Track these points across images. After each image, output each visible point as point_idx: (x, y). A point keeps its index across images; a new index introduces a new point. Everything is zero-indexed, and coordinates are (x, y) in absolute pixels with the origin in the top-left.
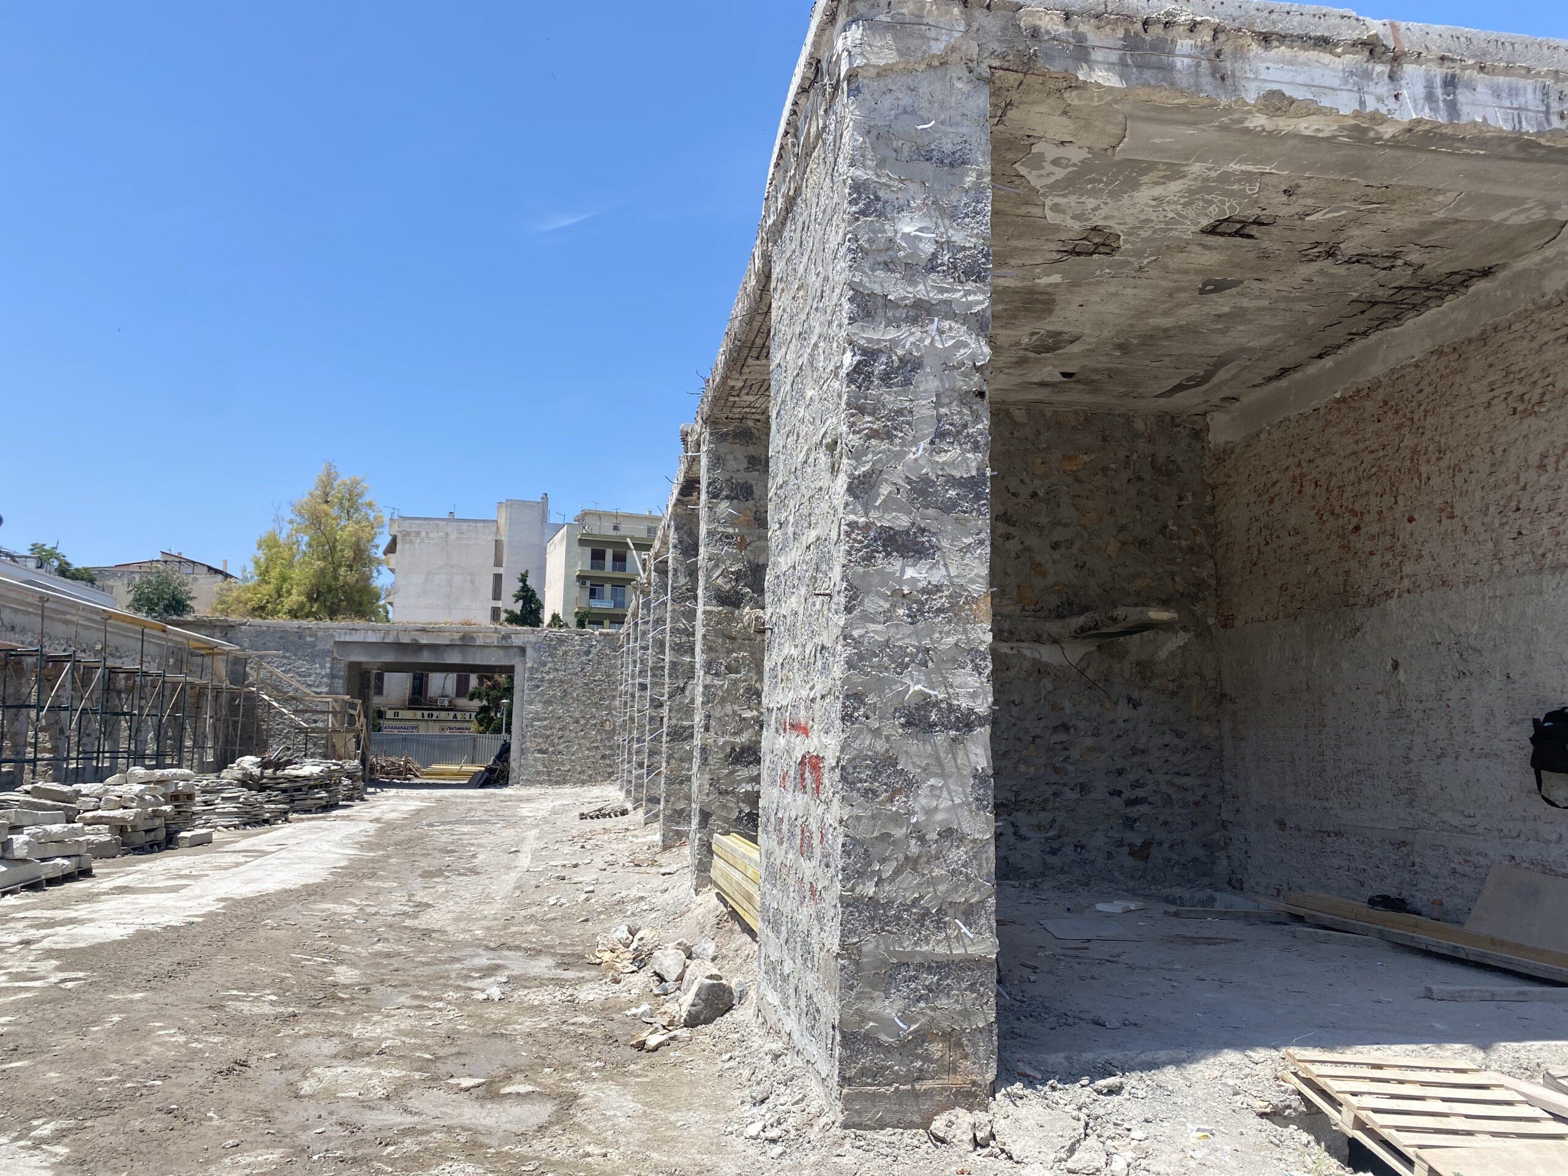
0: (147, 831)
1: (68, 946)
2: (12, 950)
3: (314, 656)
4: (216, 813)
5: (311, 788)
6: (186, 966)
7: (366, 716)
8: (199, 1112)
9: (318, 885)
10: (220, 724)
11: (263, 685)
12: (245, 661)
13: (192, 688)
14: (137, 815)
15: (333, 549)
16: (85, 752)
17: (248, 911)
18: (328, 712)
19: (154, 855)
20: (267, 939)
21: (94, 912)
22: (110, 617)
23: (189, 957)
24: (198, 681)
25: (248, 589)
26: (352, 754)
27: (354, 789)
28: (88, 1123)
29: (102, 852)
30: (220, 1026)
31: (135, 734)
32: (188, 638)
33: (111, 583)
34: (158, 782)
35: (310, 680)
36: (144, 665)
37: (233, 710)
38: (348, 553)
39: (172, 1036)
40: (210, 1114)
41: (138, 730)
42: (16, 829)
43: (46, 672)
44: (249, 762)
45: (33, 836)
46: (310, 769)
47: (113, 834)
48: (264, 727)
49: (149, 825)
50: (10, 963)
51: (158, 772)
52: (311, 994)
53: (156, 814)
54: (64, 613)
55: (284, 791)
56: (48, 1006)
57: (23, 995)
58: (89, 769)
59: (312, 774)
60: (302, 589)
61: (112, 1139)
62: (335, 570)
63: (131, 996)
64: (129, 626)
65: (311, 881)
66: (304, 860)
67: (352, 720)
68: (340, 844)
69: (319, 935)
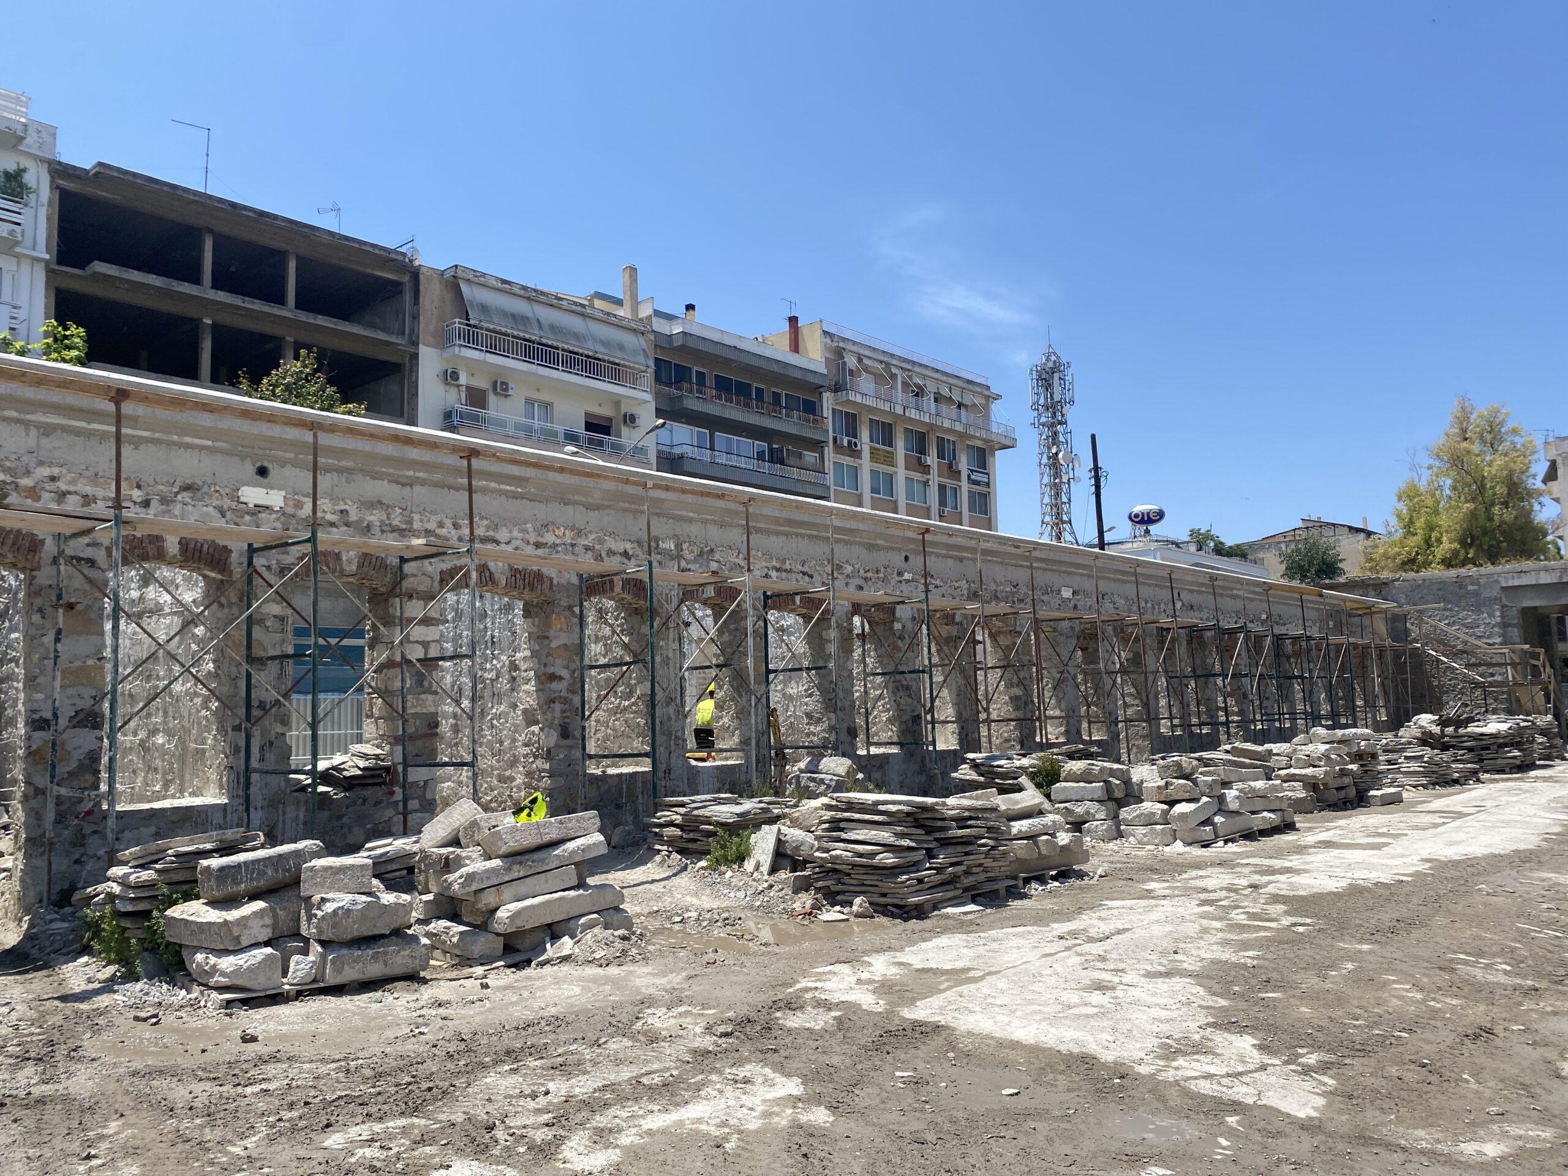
0: (1339, 789)
1: (1292, 893)
2: (1245, 892)
3: (1479, 604)
4: (1402, 773)
5: (1501, 746)
6: (1408, 924)
7: (1552, 666)
8: (1453, 1071)
9: (1531, 852)
10: (1389, 684)
11: (1428, 640)
12: (1404, 618)
13: (1354, 649)
14: (1326, 773)
15: (1482, 488)
16: (1267, 714)
17: (1458, 874)
18: (1506, 664)
19: (1348, 812)
20: (1485, 904)
21: (1307, 863)
22: (1271, 588)
23: (1406, 915)
24: (1360, 642)
25: (1394, 544)
26: (1542, 708)
27: (1551, 747)
28: (1347, 1061)
29: (1300, 807)
30: (1454, 989)
31: (1309, 696)
32: (1345, 600)
33: (1261, 555)
34: (1340, 742)
35: (1479, 631)
36: (1308, 629)
37: (1400, 668)
38: (1501, 490)
39: (1407, 991)
40: (1466, 1076)
41: (1311, 692)
42: (1226, 784)
43: (1223, 644)
44: (1426, 720)
45: (1241, 791)
46: (1495, 725)
47: (1308, 791)
48: (1436, 683)
49: (1339, 782)
50: (1246, 904)
51: (1339, 733)
52: (1550, 969)
53: (1343, 773)
54: (1232, 589)
55: (1470, 749)
56: (1286, 946)
57: (1263, 934)
58: (1273, 730)
59: (1499, 732)
60: (1453, 535)
61: (1373, 1080)
62: (1488, 510)
63: (1358, 947)
64: (1287, 594)
65: (1522, 847)
66: (1508, 823)
67: (1536, 672)
68: (1548, 808)
69: (1545, 906)
